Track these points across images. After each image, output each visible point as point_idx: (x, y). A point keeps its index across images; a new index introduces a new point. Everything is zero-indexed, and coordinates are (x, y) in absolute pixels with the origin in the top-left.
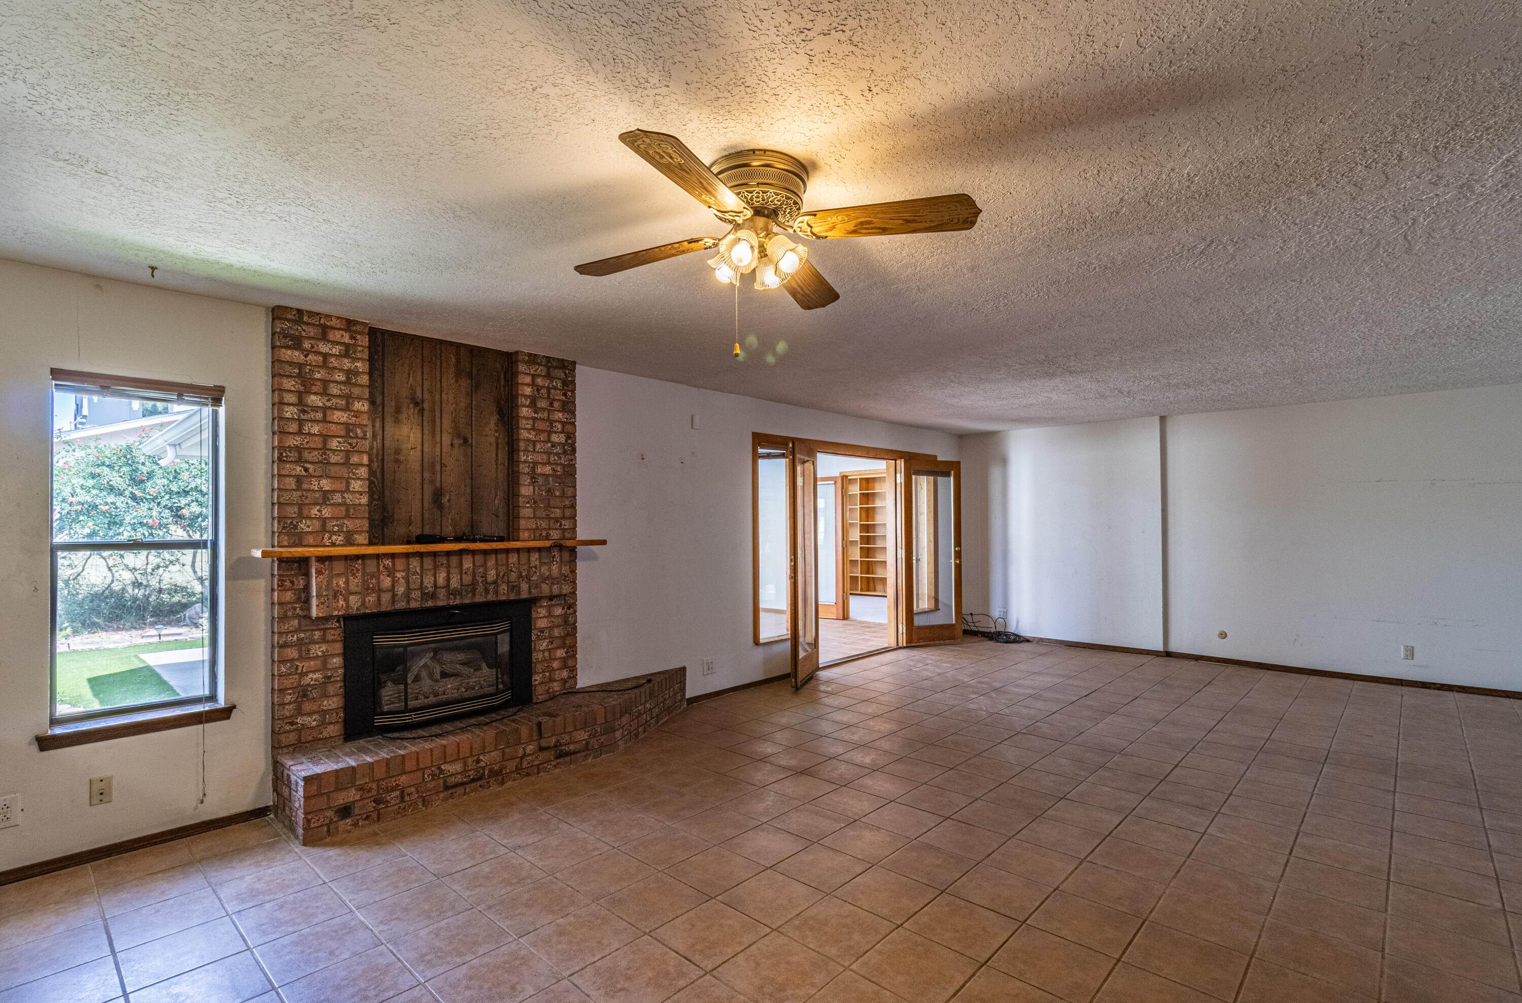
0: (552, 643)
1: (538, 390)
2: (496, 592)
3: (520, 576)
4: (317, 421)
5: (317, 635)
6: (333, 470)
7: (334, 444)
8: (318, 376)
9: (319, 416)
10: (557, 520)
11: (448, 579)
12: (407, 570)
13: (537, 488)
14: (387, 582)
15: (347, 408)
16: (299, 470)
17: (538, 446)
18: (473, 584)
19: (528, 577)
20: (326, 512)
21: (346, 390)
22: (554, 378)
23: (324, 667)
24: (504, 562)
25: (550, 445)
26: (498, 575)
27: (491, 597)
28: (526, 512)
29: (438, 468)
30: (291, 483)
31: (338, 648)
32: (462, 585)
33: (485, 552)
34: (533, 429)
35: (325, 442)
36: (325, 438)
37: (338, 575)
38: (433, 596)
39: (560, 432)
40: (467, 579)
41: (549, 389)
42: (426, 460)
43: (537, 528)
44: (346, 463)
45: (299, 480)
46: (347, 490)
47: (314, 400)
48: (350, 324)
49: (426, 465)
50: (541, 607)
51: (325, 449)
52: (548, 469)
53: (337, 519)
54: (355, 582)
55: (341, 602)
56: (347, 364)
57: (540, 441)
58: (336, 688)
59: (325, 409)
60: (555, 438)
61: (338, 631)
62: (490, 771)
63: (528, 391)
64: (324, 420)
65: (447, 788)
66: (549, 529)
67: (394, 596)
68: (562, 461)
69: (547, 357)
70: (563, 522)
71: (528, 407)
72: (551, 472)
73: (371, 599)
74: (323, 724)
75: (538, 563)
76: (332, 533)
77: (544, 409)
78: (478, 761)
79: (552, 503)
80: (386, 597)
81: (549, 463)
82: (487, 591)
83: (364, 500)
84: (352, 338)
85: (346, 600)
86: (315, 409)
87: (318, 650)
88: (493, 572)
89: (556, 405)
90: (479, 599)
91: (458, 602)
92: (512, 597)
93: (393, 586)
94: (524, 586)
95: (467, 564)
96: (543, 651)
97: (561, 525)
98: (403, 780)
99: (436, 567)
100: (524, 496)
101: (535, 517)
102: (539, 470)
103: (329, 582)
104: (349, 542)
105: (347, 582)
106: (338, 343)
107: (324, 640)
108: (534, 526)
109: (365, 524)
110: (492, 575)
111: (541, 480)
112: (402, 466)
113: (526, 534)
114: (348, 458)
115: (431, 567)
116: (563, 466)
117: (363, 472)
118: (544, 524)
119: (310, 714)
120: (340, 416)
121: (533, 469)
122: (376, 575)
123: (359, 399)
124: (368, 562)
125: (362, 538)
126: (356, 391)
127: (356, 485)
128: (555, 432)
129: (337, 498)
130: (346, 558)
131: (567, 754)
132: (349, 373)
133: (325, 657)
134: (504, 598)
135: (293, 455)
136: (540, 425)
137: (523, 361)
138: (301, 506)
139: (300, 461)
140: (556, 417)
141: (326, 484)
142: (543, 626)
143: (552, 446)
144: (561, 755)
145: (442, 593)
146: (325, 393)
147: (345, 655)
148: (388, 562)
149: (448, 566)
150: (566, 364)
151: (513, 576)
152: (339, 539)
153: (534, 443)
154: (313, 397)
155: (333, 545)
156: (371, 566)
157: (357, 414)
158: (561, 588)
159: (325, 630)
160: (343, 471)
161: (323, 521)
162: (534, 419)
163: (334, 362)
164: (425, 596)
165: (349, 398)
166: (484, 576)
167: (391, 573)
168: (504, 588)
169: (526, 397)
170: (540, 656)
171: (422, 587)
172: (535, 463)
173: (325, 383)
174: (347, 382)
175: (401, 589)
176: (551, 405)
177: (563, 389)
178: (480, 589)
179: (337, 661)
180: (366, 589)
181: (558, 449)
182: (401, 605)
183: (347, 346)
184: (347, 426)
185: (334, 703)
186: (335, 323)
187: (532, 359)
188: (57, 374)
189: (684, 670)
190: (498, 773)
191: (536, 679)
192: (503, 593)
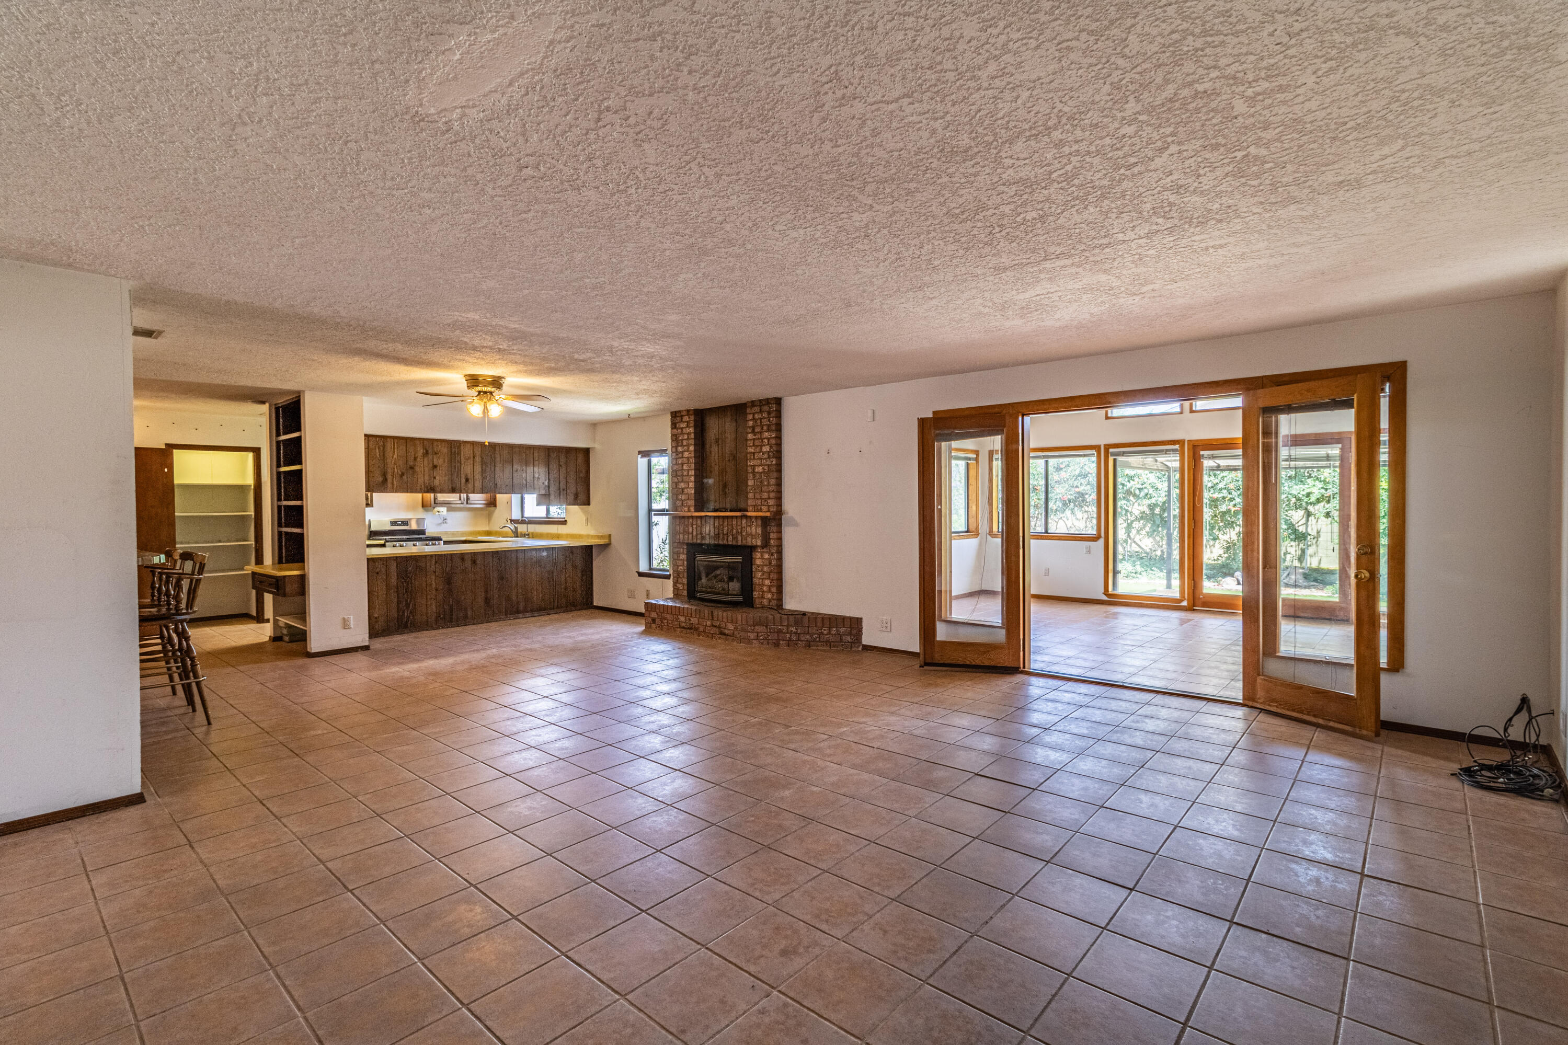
0: (763, 575)
1: (756, 422)
3: (737, 532)
4: (680, 458)
6: (685, 479)
7: (685, 467)
8: (680, 438)
9: (681, 455)
10: (765, 500)
15: (688, 450)
16: (677, 480)
17: (756, 456)
20: (683, 497)
21: (688, 442)
22: (764, 412)
23: (683, 565)
25: (761, 454)
27: (725, 542)
31: (686, 557)
32: (714, 534)
33: (725, 518)
34: (753, 445)
35: (682, 467)
36: (682, 465)
37: (678, 525)
39: (767, 445)
40: (716, 531)
41: (761, 419)
44: (688, 475)
45: (677, 484)
46: (688, 487)
48: (688, 412)
50: (755, 552)
51: (682, 469)
53: (686, 500)
54: (686, 529)
56: (688, 430)
57: (756, 452)
58: (686, 575)
59: (682, 453)
60: (764, 449)
61: (685, 550)
63: (751, 423)
64: (682, 457)
65: (681, 627)
66: (761, 505)
67: (693, 536)
68: (768, 463)
69: (759, 400)
70: (769, 501)
71: (751, 433)
72: (762, 470)
73: (686, 536)
74: (683, 589)
76: (685, 506)
77: (758, 433)
79: (764, 489)
80: (691, 536)
81: (761, 465)
82: (724, 539)
83: (693, 491)
84: (689, 418)
85: (679, 536)
86: (680, 453)
87: (682, 557)
88: (726, 529)
89: (765, 428)
92: (734, 543)
94: (739, 538)
96: (759, 579)
97: (767, 503)
99: (706, 525)
100: (749, 486)
101: (754, 498)
102: (756, 470)
104: (689, 511)
105: (684, 528)
106: (685, 422)
107: (683, 553)
108: (754, 504)
109: (694, 503)
111: (757, 476)
113: (751, 508)
114: (688, 473)
116: (769, 466)
117: (693, 479)
118: (759, 502)
119: (680, 583)
120: (686, 454)
121: (754, 469)
123: (692, 445)
124: (688, 520)
125: (692, 509)
126: (691, 442)
127: (691, 485)
128: (764, 445)
129: (686, 491)
131: (724, 634)
132: (688, 434)
133: (684, 560)
134: (731, 543)
135: (674, 474)
136: (757, 443)
137: (750, 406)
138: (678, 495)
139: (676, 476)
140: (765, 436)
141: (683, 485)
142: (758, 563)
144: (722, 633)
146: (682, 445)
147: (688, 560)
150: (776, 400)
152: (686, 509)
153: (754, 454)
154: (679, 448)
155: (685, 511)
157: (691, 452)
158: (756, 541)
159: (683, 549)
160: (687, 479)
161: (682, 501)
162: (754, 440)
163: (684, 431)
165: (688, 445)
168: (730, 538)
169: (750, 427)
170: (757, 581)
172: (754, 466)
173: (682, 440)
174: (688, 439)
177: (768, 417)
179: (686, 563)
181: (766, 456)
182: (695, 541)
183: (688, 422)
184: (688, 458)
185: (685, 581)
186: (684, 413)
187: (753, 404)
188: (640, 453)
189: (859, 621)
190: (696, 629)
191: (756, 594)
192: (730, 541)
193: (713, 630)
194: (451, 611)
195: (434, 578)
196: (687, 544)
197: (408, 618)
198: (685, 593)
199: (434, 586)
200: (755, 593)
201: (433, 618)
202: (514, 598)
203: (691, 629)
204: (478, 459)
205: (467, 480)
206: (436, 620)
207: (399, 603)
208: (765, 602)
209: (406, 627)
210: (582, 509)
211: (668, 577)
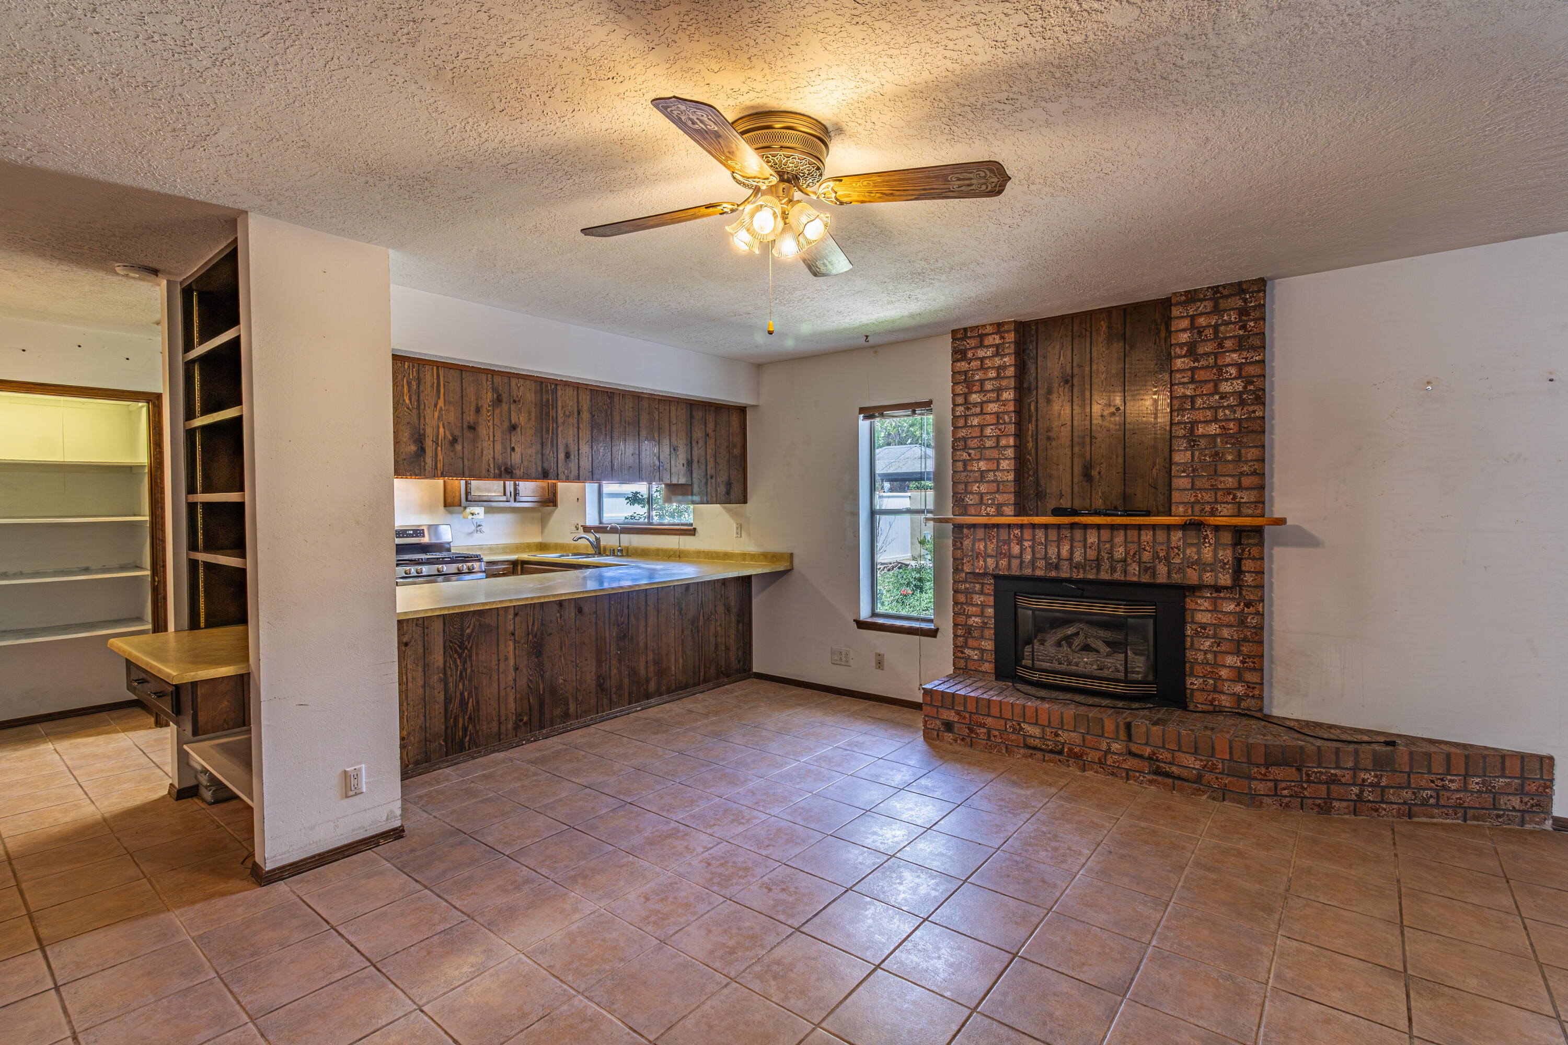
0: (1218, 645)
1: (1200, 333)
2: (1125, 572)
3: (1156, 556)
4: (977, 415)
5: (978, 587)
6: (987, 453)
7: (988, 431)
8: (977, 377)
9: (978, 410)
10: (1228, 491)
11: (1072, 552)
12: (1033, 540)
13: (1197, 453)
14: (1016, 549)
15: (998, 400)
16: (965, 456)
17: (1199, 402)
18: (1098, 559)
19: (1167, 559)
20: (983, 488)
21: (997, 384)
22: (1225, 311)
23: (982, 614)
24: (1136, 539)
25: (1217, 397)
26: (1127, 553)
27: (1118, 576)
28: (1181, 482)
29: (1088, 440)
30: (960, 466)
31: (991, 600)
32: (1085, 559)
33: (1113, 527)
34: (1192, 381)
35: (982, 431)
36: (982, 427)
37: (980, 540)
38: (1057, 567)
39: (1235, 378)
40: (1092, 554)
41: (1216, 327)
42: (1075, 434)
43: (1197, 502)
44: (997, 446)
45: (965, 463)
46: (998, 469)
47: (975, 398)
48: (999, 327)
49: (1076, 439)
50: (1203, 597)
51: (982, 436)
52: (1213, 429)
53: (991, 493)
54: (991, 547)
55: (981, 562)
56: (998, 361)
57: (1201, 395)
58: (989, 633)
59: (982, 404)
60: (1225, 387)
61: (992, 587)
63: (1184, 337)
64: (982, 413)
66: (1216, 502)
67: (1022, 563)
68: (1238, 415)
69: (1212, 288)
70: (1239, 494)
71: (1184, 356)
72: (1218, 431)
73: (1004, 563)
74: (981, 659)
75: (1181, 543)
76: (987, 505)
77: (1208, 354)
79: (1221, 468)
80: (1015, 563)
81: (1216, 420)
82: (1113, 569)
83: (1011, 477)
84: (1002, 338)
85: (985, 561)
86: (975, 405)
87: (978, 599)
88: (1121, 549)
89: (1228, 344)
90: (1104, 576)
91: (1081, 576)
92: (1146, 579)
93: (1021, 553)
94: (1162, 569)
95: (1092, 538)
96: (1206, 652)
97: (1234, 498)
99: (1059, 540)
100: (1178, 464)
101: (1193, 488)
102: (1200, 430)
103: (973, 545)
104: (1000, 513)
105: (985, 547)
106: (991, 346)
107: (982, 592)
108: (1193, 499)
109: (1011, 498)
110: (1119, 553)
111: (1203, 443)
112: (1054, 444)
113: (1181, 509)
114: (998, 442)
115: (1055, 538)
116: (1240, 421)
117: (1010, 452)
118: (1208, 497)
119: (973, 649)
120: (993, 407)
121: (1192, 430)
122: (1008, 542)
123: (1007, 389)
124: (1002, 531)
125: (1009, 510)
126: (1004, 383)
127: (1005, 464)
128: (1227, 380)
129: (991, 476)
130: (986, 526)
131: (1167, 775)
132: (999, 369)
133: (983, 606)
134: (1135, 579)
135: (961, 444)
136: (1201, 375)
137: (1179, 304)
138: (966, 484)
139: (965, 448)
140: (1228, 360)
141: (983, 465)
142: (1204, 621)
143: (1221, 398)
144: (1158, 772)
145: (1065, 565)
146: (982, 391)
147: (996, 607)
148: (1017, 532)
149: (1072, 540)
150: (1244, 286)
151: (1146, 556)
152: (992, 510)
153: (1193, 399)
154: (974, 396)
155: (988, 515)
156: (1004, 534)
157: (1005, 403)
158: (1216, 577)
159: (983, 584)
160: (994, 454)
161: (981, 495)
162: (1193, 370)
163: (988, 363)
164: (1049, 566)
165: (999, 390)
166: (1111, 553)
167: (1020, 541)
168: (1134, 568)
169: (1181, 345)
170: (1200, 657)
171: (1046, 557)
172: (1194, 424)
173: (982, 382)
174: (998, 377)
175: (1028, 557)
176: (1221, 345)
177: (1240, 320)
178: (1106, 565)
179: (990, 611)
180: (999, 555)
181: (1232, 401)
182: (1028, 572)
183: (997, 346)
184: (998, 415)
185: (989, 645)
186: (989, 330)
187: (1191, 297)
188: (862, 410)
189: (1546, 763)
190: (1078, 756)
191: (1194, 683)
192: (1134, 573)
193: (1131, 763)
194: (542, 704)
195: (511, 644)
196: (996, 577)
197: (465, 729)
198: (988, 667)
199: (512, 662)
200: (1189, 681)
201: (510, 726)
202: (642, 672)
203: (1060, 753)
204: (586, 416)
205: (567, 456)
206: (516, 728)
207: (448, 700)
208: (1225, 701)
209: (461, 748)
210: (729, 511)
211: (939, 635)
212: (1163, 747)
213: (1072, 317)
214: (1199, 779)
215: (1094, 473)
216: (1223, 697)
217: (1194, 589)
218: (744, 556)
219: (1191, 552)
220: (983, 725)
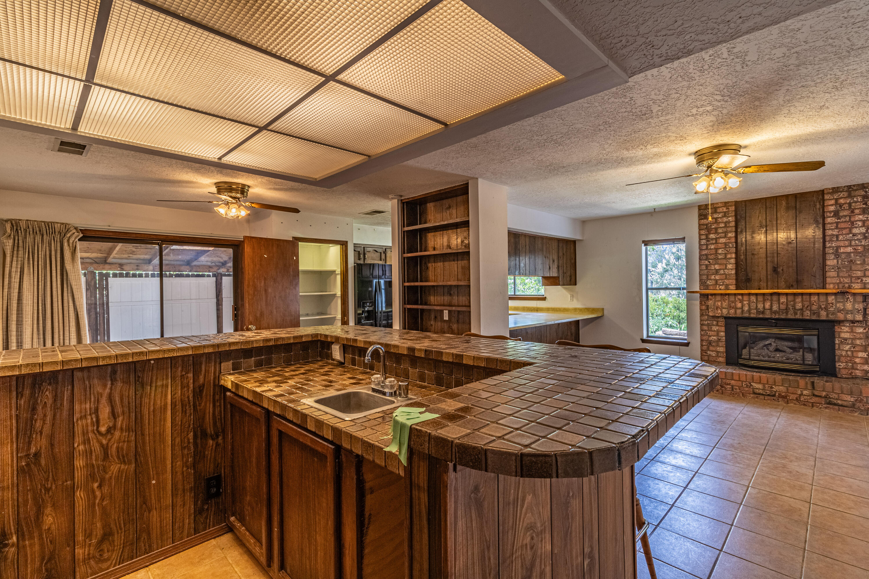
0: (854, 348)
1: (841, 206)
2: (802, 315)
3: (820, 307)
4: (713, 244)
5: (715, 323)
6: (720, 261)
7: (720, 251)
8: (713, 227)
9: (714, 241)
10: (858, 278)
11: (771, 306)
12: (749, 301)
13: (840, 261)
14: (739, 305)
15: (725, 237)
16: (707, 262)
17: (841, 237)
18: (786, 309)
19: (826, 309)
20: (717, 277)
21: (725, 230)
22: (855, 196)
23: (717, 335)
24: (808, 300)
25: (851, 235)
26: (803, 306)
27: (798, 316)
28: (831, 274)
29: (776, 255)
30: (704, 267)
31: (723, 329)
32: (779, 309)
33: (795, 294)
34: (837, 228)
35: (716, 251)
36: (716, 249)
37: (718, 301)
38: (763, 313)
39: (861, 227)
40: (783, 307)
41: (850, 204)
42: (768, 252)
43: (841, 283)
44: (725, 258)
45: (707, 266)
46: (726, 268)
47: (712, 236)
48: (726, 204)
49: (769, 255)
50: (844, 326)
51: (716, 253)
52: (849, 249)
53: (722, 280)
54: (725, 304)
55: (719, 311)
56: (725, 219)
57: (842, 234)
58: (723, 344)
59: (716, 239)
60: (855, 231)
61: (723, 323)
62: (779, 394)
63: (832, 208)
64: (716, 243)
65: (754, 393)
66: (851, 282)
67: (743, 311)
68: (863, 243)
69: (847, 186)
70: (864, 279)
71: (832, 217)
72: (852, 251)
73: (732, 311)
74: (718, 356)
75: (834, 301)
76: (720, 285)
77: (846, 216)
78: (772, 388)
79: (854, 267)
80: (739, 311)
81: (850, 245)
82: (796, 314)
83: (733, 272)
84: (727, 209)
85: (721, 310)
86: (712, 239)
87: (715, 328)
88: (800, 304)
89: (857, 211)
90: (790, 316)
91: (777, 317)
92: (814, 318)
93: (742, 307)
94: (823, 313)
95: (783, 299)
96: (847, 351)
97: (862, 280)
98: (733, 382)
99: (764, 301)
100: (829, 266)
101: (838, 276)
102: (842, 250)
103: (714, 303)
104: (728, 289)
105: (722, 304)
106: (721, 212)
107: (717, 325)
108: (838, 281)
109: (734, 282)
110: (799, 306)
111: (843, 256)
112: (756, 257)
113: (832, 286)
114: (726, 256)
115: (762, 300)
116: (864, 246)
117: (733, 261)
118: (847, 280)
119: (713, 351)
120: (723, 240)
121: (837, 250)
122: (734, 302)
123: (730, 232)
124: (731, 297)
125: (733, 287)
126: (729, 229)
127: (730, 266)
128: (856, 227)
129: (722, 272)
130: (721, 294)
131: (835, 404)
132: (726, 223)
133: (718, 331)
134: (808, 318)
135: (704, 257)
136: (842, 225)
137: (828, 193)
138: (708, 275)
139: (707, 259)
140: (857, 219)
141: (717, 267)
142: (846, 336)
143: (853, 235)
144: (830, 403)
145: (768, 312)
146: (716, 233)
147: (726, 332)
148: (740, 297)
149: (772, 301)
150: (866, 185)
151: (814, 307)
152: (723, 287)
153: (837, 236)
154: (712, 235)
155: (720, 289)
156: (732, 298)
157: (730, 238)
158: (854, 317)
159: (718, 321)
160: (724, 262)
161: (716, 281)
162: (837, 223)
163: (720, 220)
164: (758, 312)
165: (726, 233)
166: (794, 306)
167: (741, 301)
169: (830, 212)
170: (844, 353)
171: (756, 308)
172: (838, 247)
173: (716, 229)
174: (726, 226)
175: (746, 308)
176: (853, 212)
177: (863, 200)
178: (791, 311)
179: (723, 334)
180: (730, 307)
181: (859, 237)
182: (747, 315)
183: (725, 212)
184: (725, 244)
185: (722, 349)
186: (720, 205)
187: (835, 190)
188: (643, 242)
190: (784, 397)
191: (840, 365)
192: (807, 315)
193: (815, 399)
196: (726, 318)
198: (722, 359)
200: (837, 365)
203: (774, 396)
208: (858, 373)
210: (565, 289)
211: (690, 345)
212: (833, 392)
213: (766, 199)
214: (853, 406)
215: (780, 270)
216: (857, 371)
217: (840, 322)
218: (575, 310)
219: (840, 306)
220: (729, 384)
